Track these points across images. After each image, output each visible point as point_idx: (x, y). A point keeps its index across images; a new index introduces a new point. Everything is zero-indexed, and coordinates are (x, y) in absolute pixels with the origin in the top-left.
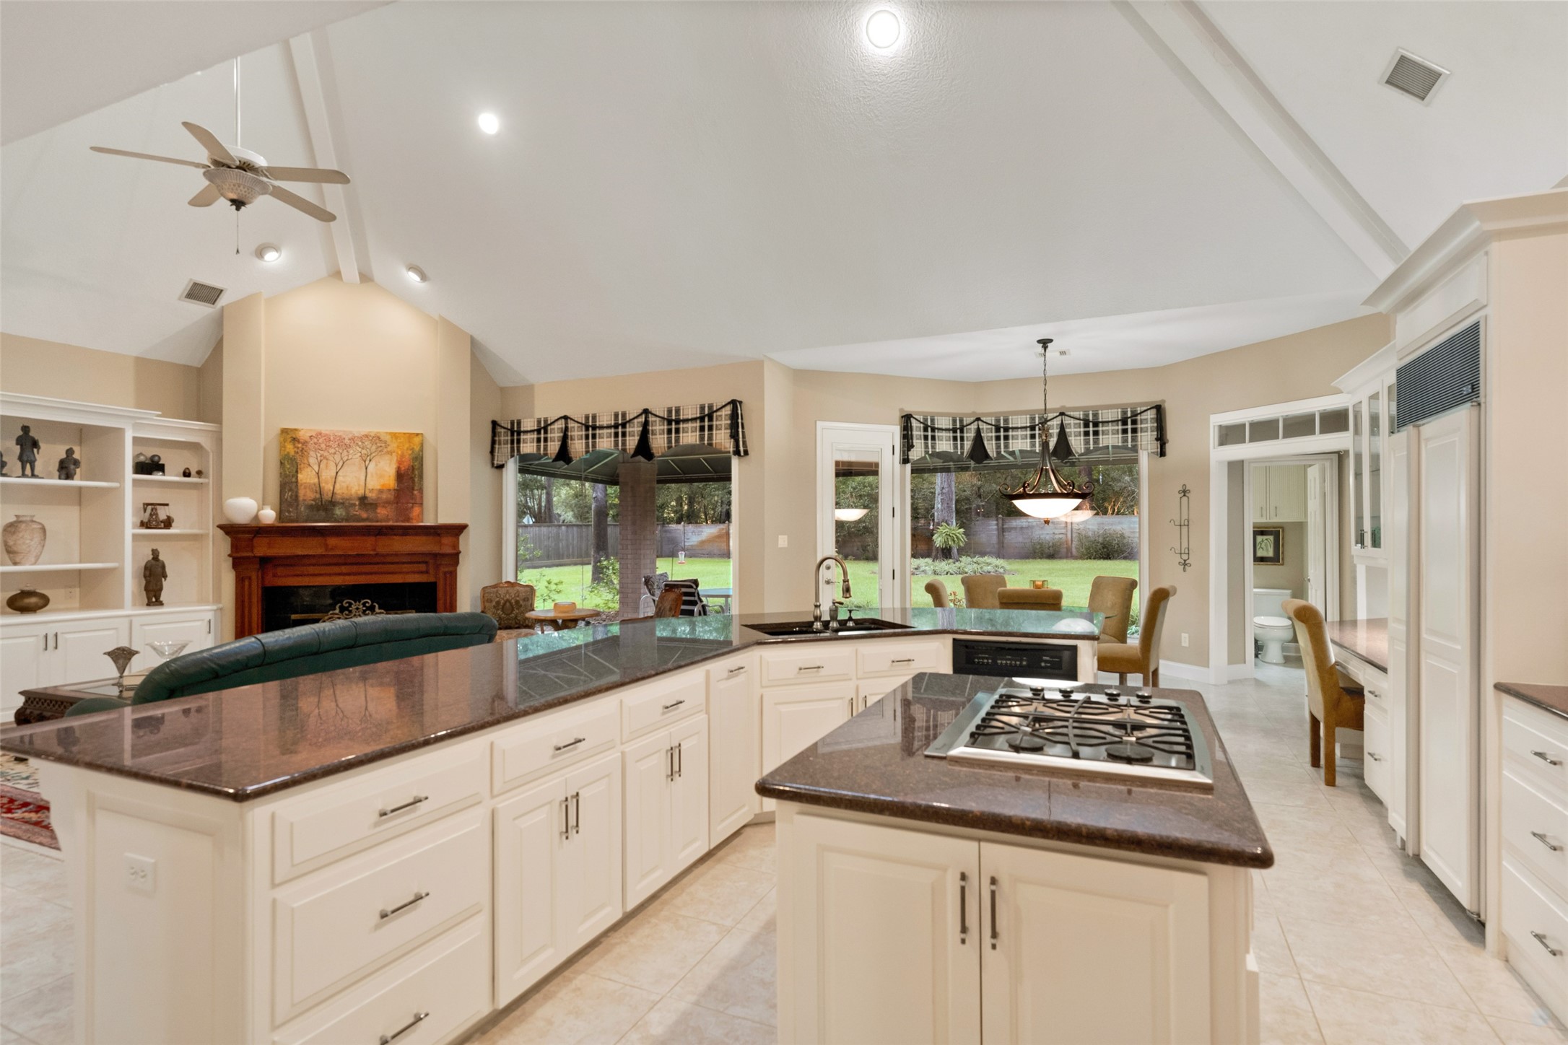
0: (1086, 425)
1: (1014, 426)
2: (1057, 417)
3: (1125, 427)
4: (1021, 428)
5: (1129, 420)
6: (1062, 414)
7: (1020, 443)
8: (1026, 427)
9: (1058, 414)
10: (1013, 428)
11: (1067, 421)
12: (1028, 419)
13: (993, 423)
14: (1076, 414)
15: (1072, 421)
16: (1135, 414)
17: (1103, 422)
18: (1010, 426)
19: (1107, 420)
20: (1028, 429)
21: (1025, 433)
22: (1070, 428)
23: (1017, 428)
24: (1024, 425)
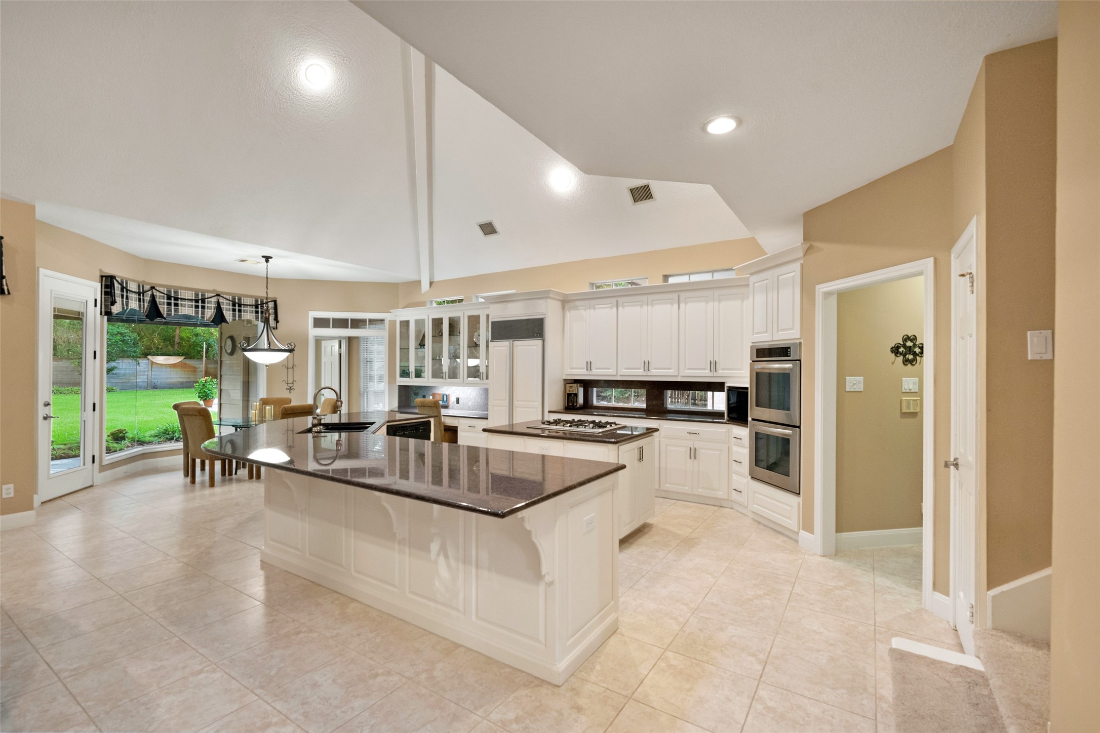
0: (234, 305)
1: (182, 297)
2: (214, 296)
3: (257, 310)
4: (188, 300)
5: (259, 306)
6: (218, 295)
7: (187, 310)
8: (192, 300)
9: (215, 295)
10: (182, 299)
11: (221, 300)
12: (193, 295)
13: (165, 293)
14: (227, 297)
15: (225, 301)
16: (262, 303)
17: (244, 305)
18: (180, 297)
19: (246, 304)
20: (193, 301)
21: (191, 303)
22: (223, 305)
23: (185, 299)
24: (191, 298)
